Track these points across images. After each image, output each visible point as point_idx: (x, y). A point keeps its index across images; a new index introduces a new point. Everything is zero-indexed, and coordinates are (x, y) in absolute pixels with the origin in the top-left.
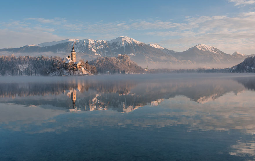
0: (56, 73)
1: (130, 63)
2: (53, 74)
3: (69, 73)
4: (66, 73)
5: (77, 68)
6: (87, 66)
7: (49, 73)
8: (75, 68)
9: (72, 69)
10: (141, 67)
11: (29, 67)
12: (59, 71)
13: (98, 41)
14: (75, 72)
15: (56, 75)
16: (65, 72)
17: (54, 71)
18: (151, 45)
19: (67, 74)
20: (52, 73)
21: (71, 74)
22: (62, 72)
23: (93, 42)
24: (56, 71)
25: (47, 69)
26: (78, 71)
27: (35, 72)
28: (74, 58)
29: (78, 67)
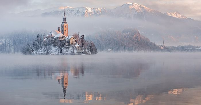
0: (42, 51)
1: (140, 39)
2: (38, 52)
3: (59, 51)
4: (55, 51)
5: (69, 44)
6: (83, 42)
7: (33, 51)
8: (67, 44)
9: (63, 46)
10: (154, 44)
11: (5, 43)
12: (46, 48)
13: (97, 9)
14: (68, 49)
15: (42, 54)
16: (54, 49)
17: (39, 48)
18: (169, 14)
19: (57, 53)
20: (36, 50)
21: (61, 53)
22: (50, 49)
23: (90, 11)
24: (42, 48)
25: (30, 46)
26: (71, 48)
27: (15, 49)
28: (66, 31)
29: (71, 43)
